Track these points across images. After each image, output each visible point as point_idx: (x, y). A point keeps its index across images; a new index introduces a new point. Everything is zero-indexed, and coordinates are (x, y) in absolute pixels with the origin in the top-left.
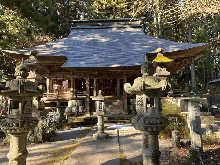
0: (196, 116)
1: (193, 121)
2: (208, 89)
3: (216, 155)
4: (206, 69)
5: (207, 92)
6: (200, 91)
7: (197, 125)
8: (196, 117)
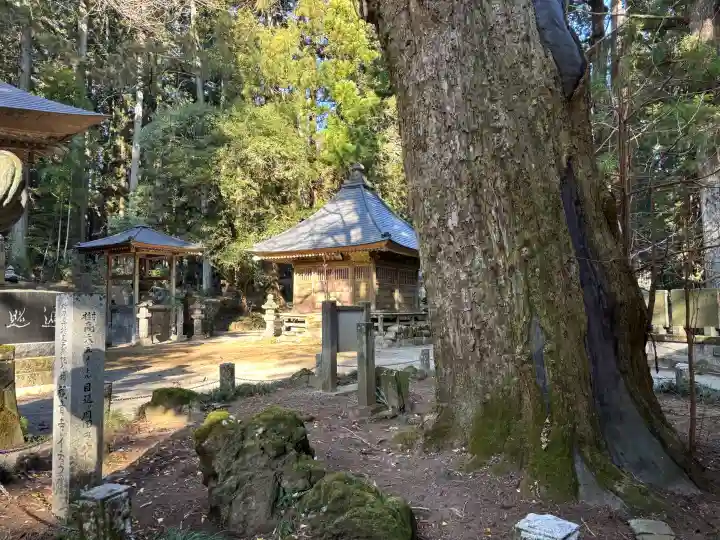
0: (88, 350)
1: (75, 371)
2: (66, 267)
3: (142, 490)
4: (67, 203)
5: (61, 278)
6: (37, 273)
7: (87, 388)
8: (90, 354)
